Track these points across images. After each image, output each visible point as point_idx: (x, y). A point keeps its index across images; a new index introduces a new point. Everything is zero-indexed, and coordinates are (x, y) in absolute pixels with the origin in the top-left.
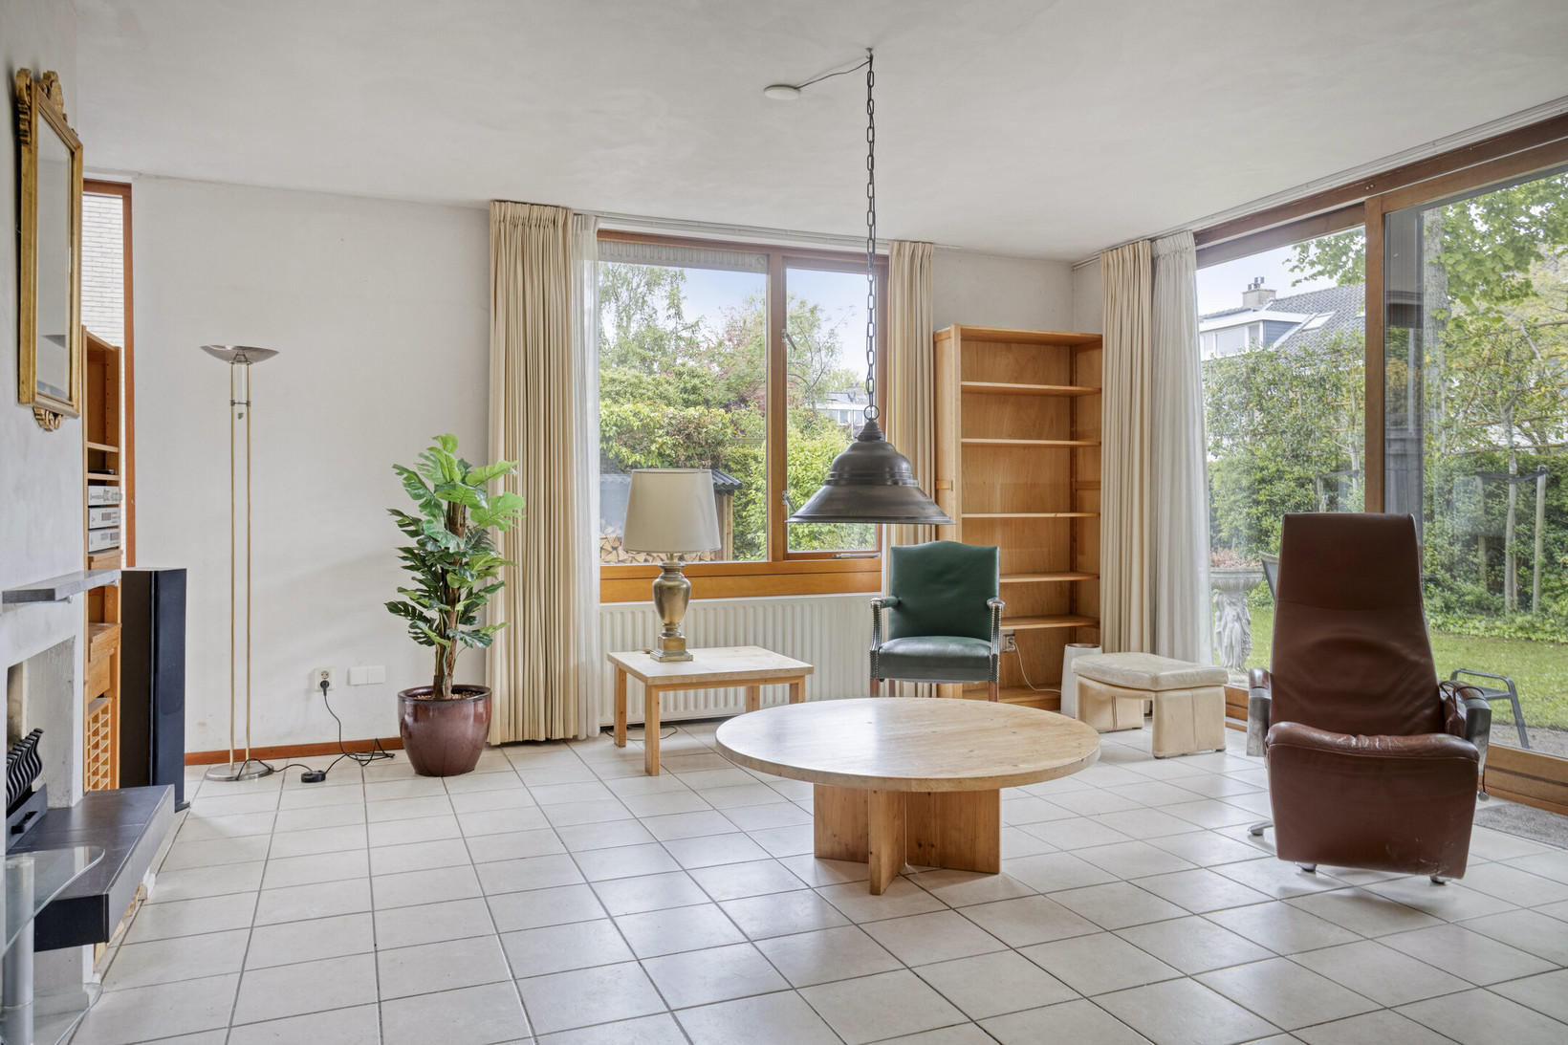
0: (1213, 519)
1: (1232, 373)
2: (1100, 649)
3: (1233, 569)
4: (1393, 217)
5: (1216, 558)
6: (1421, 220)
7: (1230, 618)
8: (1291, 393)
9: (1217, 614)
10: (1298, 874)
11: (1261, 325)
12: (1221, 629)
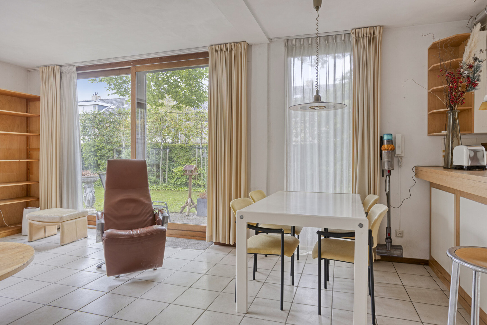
0: (83, 161)
1: (88, 117)
2: (39, 208)
3: (89, 176)
4: (138, 73)
5: (84, 173)
6: (146, 76)
7: (88, 192)
8: (106, 125)
9: (84, 191)
10: (114, 279)
11: (97, 105)
12: (85, 195)
